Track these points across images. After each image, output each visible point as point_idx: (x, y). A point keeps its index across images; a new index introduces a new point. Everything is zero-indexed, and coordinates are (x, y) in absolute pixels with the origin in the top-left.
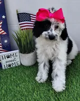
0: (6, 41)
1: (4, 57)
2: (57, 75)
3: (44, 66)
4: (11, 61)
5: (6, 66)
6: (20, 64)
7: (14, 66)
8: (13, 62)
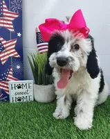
0: (18, 67)
1: (13, 86)
2: (81, 111)
3: (65, 100)
4: (22, 93)
5: (14, 99)
6: (32, 100)
7: (25, 100)
8: (24, 95)
